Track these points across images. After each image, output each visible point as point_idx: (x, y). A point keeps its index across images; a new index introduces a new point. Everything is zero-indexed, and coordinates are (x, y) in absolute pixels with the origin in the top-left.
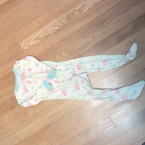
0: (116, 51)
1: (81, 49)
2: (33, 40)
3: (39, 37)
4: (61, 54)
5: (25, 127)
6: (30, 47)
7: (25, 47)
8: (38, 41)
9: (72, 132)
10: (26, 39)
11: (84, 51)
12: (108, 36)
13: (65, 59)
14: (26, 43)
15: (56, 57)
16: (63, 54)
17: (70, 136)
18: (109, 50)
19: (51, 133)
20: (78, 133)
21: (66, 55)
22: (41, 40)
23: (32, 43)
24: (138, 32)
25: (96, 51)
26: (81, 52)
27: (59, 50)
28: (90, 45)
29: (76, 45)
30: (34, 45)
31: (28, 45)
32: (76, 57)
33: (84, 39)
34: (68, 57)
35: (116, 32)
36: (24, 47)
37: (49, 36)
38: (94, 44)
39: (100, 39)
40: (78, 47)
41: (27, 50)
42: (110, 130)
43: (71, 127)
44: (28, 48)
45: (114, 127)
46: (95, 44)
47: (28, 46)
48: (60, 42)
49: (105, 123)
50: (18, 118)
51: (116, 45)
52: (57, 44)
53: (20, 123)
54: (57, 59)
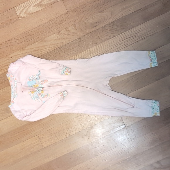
0: (138, 33)
1: (95, 25)
2: (34, 6)
3: (42, 3)
4: (67, 28)
5: (9, 118)
6: (29, 14)
7: (22, 14)
8: (40, 8)
9: (70, 130)
10: (25, 3)
11: (97, 28)
12: (130, 12)
13: (73, 35)
14: (23, 9)
15: (60, 31)
16: (70, 29)
17: (67, 134)
18: (130, 30)
19: (43, 128)
20: (78, 131)
21: (75, 31)
22: (44, 8)
23: (32, 9)
24: (168, 13)
25: (113, 30)
26: (94, 29)
27: (65, 22)
28: (107, 21)
29: (88, 19)
30: (33, 12)
31: (26, 11)
32: (87, 34)
33: (100, 13)
34: (76, 33)
35: (141, 9)
36: (20, 13)
37: (55, 4)
38: (111, 21)
39: (120, 16)
40: (91, 21)
41: (24, 17)
42: (118, 131)
43: (69, 123)
44: (25, 15)
45: (124, 128)
46: (113, 21)
47: (25, 13)
48: (68, 12)
49: (114, 122)
50: (2, 105)
51: (139, 26)
52: (65, 14)
53: (3, 111)
54: (62, 34)
